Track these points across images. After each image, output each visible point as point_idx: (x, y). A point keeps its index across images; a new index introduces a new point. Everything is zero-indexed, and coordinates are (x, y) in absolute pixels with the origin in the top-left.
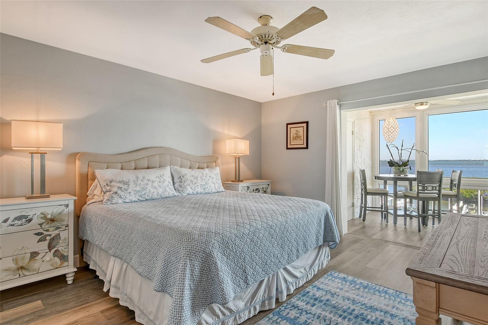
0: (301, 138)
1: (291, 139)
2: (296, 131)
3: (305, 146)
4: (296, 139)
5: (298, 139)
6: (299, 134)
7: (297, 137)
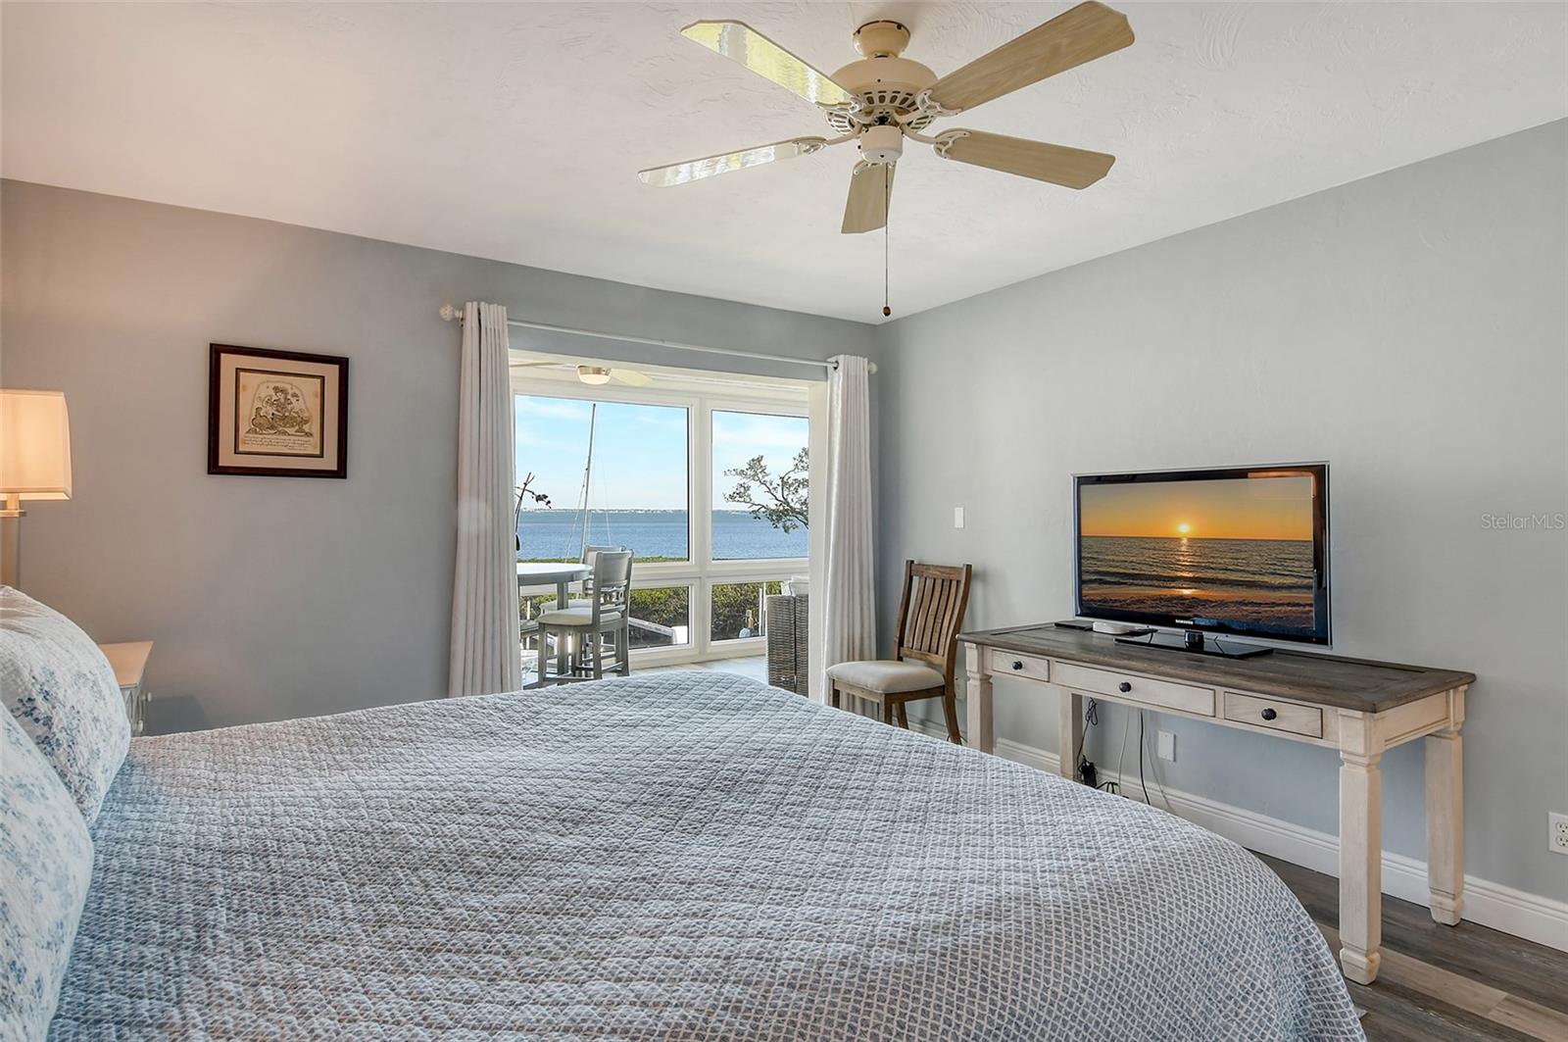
0: (306, 428)
1: (244, 427)
2: (276, 389)
3: (330, 463)
4: (272, 427)
5: (291, 431)
6: (297, 405)
7: (281, 419)
